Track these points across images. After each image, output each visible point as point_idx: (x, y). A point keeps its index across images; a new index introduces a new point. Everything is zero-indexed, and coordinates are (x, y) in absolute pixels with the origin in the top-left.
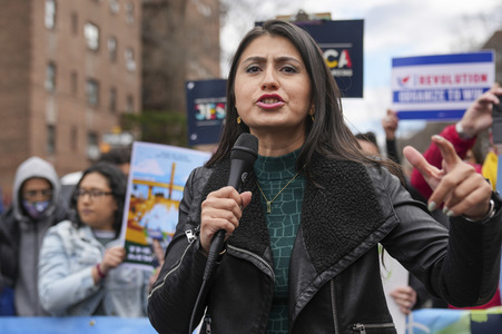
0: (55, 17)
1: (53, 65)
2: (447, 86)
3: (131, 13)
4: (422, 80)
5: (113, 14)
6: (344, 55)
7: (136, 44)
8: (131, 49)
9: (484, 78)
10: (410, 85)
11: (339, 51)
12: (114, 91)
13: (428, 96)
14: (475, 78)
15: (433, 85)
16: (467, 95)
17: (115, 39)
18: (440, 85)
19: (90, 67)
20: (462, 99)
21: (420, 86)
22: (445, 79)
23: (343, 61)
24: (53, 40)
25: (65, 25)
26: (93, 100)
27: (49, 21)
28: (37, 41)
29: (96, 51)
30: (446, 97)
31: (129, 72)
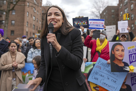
0: (28, 15)
1: (28, 22)
2: (97, 24)
3: (40, 15)
4: (94, 23)
5: (38, 15)
6: (86, 22)
7: (41, 20)
8: (40, 20)
9: (103, 23)
10: (92, 23)
11: (85, 21)
12: (37, 27)
13: (94, 25)
14: (102, 23)
15: (95, 24)
16: (100, 26)
17: (38, 19)
18: (96, 24)
19: (34, 23)
20: (99, 26)
21: (93, 24)
22: (97, 23)
23: (86, 23)
24: (28, 18)
25: (30, 16)
26: (34, 28)
27: (27, 15)
28: (25, 18)
29: (35, 20)
30: (97, 26)
31: (40, 24)
